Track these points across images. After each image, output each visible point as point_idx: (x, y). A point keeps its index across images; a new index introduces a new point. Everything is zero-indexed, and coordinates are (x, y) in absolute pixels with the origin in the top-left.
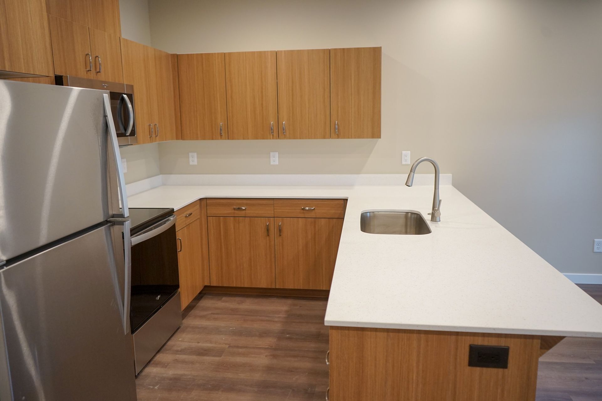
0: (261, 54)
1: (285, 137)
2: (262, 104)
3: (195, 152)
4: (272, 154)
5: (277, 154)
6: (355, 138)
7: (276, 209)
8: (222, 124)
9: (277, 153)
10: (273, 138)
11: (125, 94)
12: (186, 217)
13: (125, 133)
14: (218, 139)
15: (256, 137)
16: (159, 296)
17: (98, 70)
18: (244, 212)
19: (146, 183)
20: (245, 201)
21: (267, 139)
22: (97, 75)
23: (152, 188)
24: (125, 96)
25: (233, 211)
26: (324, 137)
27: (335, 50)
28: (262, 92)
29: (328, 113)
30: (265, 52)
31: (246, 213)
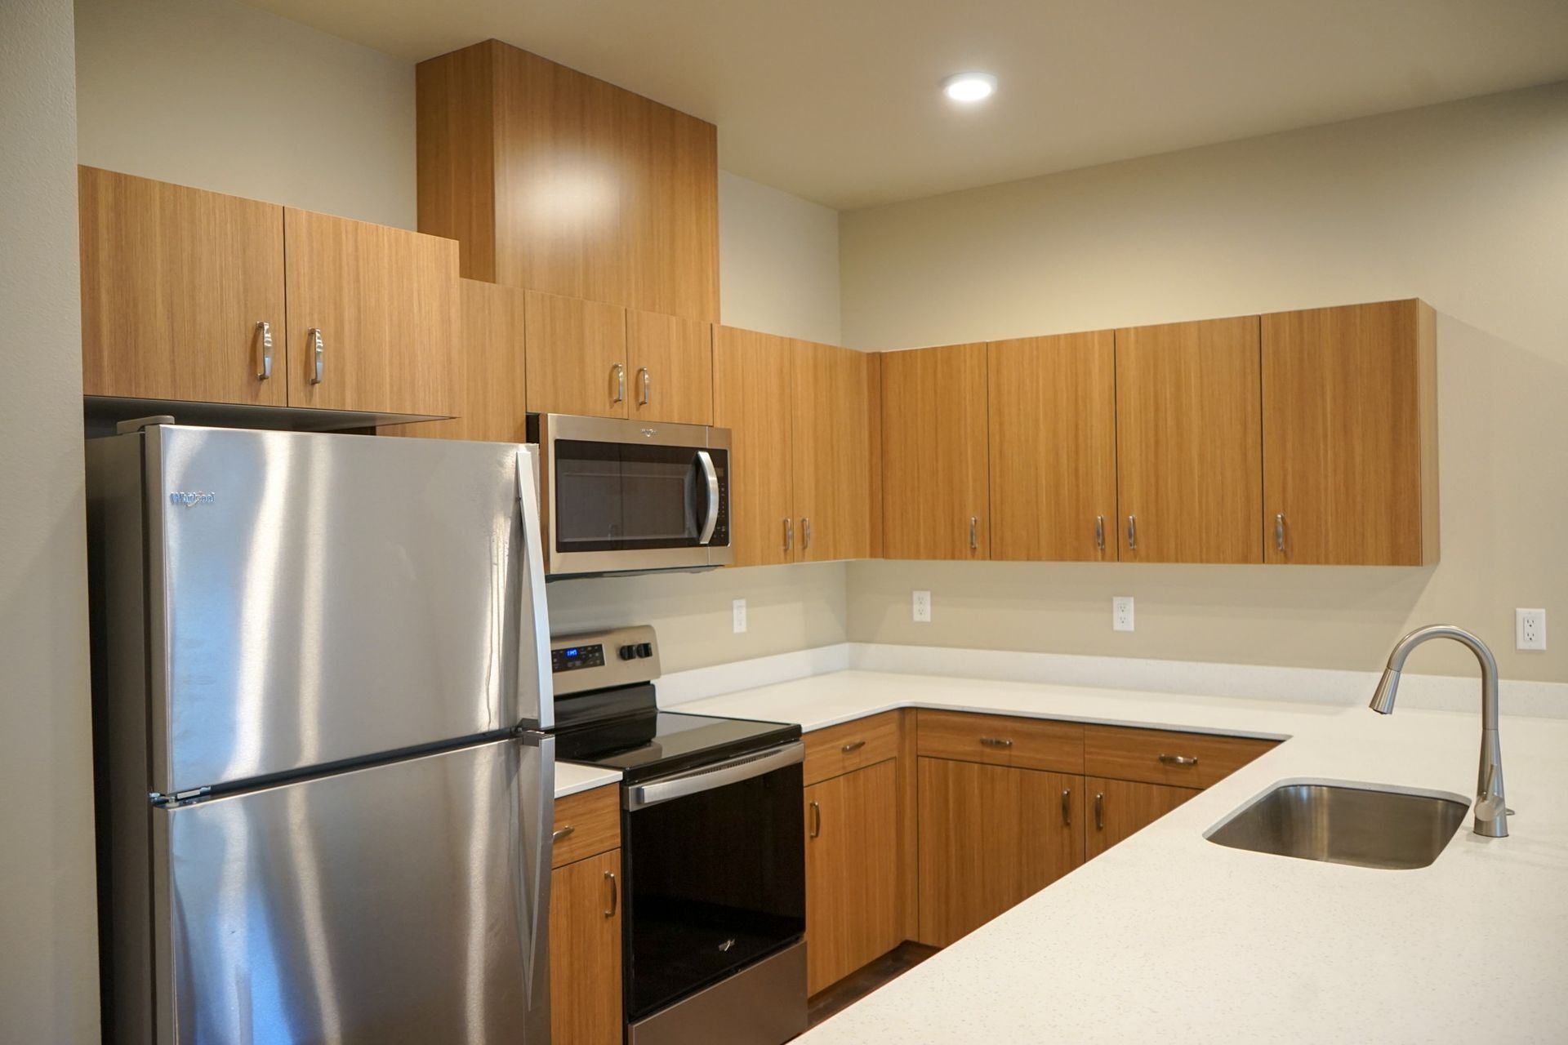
0: (1076, 341)
1: (1135, 557)
2: (1076, 469)
3: (927, 590)
4: (1117, 601)
5: (1130, 603)
6: (1338, 563)
7: (1091, 753)
8: (975, 521)
9: (1132, 599)
10: (1103, 559)
11: (703, 450)
12: (844, 750)
13: (699, 539)
14: (966, 559)
15: (1059, 555)
16: (729, 944)
17: (641, 399)
18: (1006, 752)
19: (800, 660)
20: (1009, 724)
21: (1087, 559)
22: (638, 409)
23: (815, 675)
24: (705, 457)
25: (979, 748)
26: (1245, 559)
27: (1276, 317)
28: (1076, 437)
29: (1256, 491)
30: (1085, 334)
31: (1010, 756)
